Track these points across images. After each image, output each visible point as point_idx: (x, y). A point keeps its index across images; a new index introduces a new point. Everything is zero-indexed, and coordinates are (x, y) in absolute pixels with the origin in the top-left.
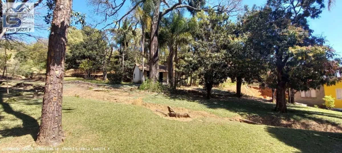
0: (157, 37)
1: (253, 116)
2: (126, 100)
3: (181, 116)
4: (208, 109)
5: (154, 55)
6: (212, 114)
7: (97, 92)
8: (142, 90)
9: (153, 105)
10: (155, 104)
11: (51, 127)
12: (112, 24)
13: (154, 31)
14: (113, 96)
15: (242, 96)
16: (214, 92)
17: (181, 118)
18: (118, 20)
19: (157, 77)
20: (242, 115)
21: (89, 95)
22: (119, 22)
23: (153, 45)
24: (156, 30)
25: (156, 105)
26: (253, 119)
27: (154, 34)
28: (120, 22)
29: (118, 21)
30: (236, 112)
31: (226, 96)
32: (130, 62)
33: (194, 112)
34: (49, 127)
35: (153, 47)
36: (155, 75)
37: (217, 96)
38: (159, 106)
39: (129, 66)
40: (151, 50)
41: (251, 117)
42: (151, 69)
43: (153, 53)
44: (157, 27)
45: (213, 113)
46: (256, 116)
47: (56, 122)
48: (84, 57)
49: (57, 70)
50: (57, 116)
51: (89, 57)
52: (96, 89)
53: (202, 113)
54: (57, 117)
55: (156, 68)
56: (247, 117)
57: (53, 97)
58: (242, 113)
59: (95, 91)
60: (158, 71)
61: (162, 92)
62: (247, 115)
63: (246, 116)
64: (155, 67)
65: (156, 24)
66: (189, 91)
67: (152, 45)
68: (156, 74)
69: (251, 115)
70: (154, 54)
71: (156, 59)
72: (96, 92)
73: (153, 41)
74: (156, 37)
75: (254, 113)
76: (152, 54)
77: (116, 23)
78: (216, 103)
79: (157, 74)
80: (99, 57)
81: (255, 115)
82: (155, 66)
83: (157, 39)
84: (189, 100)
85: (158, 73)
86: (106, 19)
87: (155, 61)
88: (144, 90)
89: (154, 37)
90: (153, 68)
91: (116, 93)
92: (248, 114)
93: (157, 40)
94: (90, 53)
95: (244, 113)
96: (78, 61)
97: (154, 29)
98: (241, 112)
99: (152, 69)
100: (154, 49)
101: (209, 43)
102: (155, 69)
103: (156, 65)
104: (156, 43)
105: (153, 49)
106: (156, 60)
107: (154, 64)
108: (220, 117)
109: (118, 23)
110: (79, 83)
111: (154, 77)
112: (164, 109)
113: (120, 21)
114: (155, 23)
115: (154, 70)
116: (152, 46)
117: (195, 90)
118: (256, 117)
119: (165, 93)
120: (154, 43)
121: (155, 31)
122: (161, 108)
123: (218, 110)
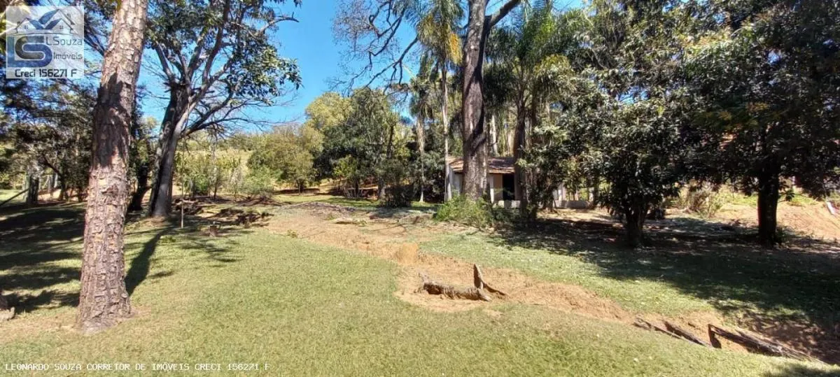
0: (478, 84)
1: (783, 318)
2: (386, 245)
3: (459, 295)
4: (594, 279)
5: (474, 131)
6: (601, 297)
7: (342, 226)
8: (441, 221)
9: (440, 260)
10: (445, 258)
11: (91, 294)
12: (385, 72)
13: (471, 68)
14: (366, 235)
15: (780, 243)
16: (670, 227)
17: (456, 300)
18: (397, 61)
19: (482, 186)
20: (726, 310)
21: (322, 232)
22: (398, 64)
23: (470, 106)
24: (476, 65)
25: (448, 260)
26: (776, 326)
27: (470, 77)
28: (403, 65)
29: (396, 63)
30: (704, 295)
31: (710, 241)
32: (438, 155)
33: (541, 285)
34: (88, 294)
35: (471, 111)
36: (477, 182)
37: (674, 239)
38: (455, 262)
39: (436, 165)
40: (466, 120)
41: (768, 321)
42: (466, 167)
43: (469, 126)
44: (477, 57)
45: (607, 294)
46: (793, 317)
47: (102, 285)
48: (343, 153)
49: (103, 177)
50: (104, 272)
51: (353, 152)
52: (340, 219)
53: (564, 291)
54: (105, 274)
55: (479, 163)
56: (750, 319)
57: (94, 234)
58: (733, 301)
59: (338, 223)
60: (485, 170)
61: (491, 226)
62: (755, 310)
63: (745, 316)
64: (476, 161)
65: (475, 50)
66: (580, 224)
67: (468, 105)
68: (480, 178)
69: (769, 313)
70: (472, 127)
71: (479, 140)
72: (339, 225)
73: (470, 95)
74: (476, 83)
75: (788, 305)
76: (469, 129)
77: (394, 67)
78: (648, 262)
79: (482, 179)
80: (370, 150)
81: (789, 312)
82: (476, 158)
83: (479, 87)
84: (557, 249)
85: (485, 175)
86: (371, 63)
87: (474, 147)
88: (446, 221)
89: (472, 85)
90: (472, 166)
91: (375, 229)
92: (759, 307)
93: (479, 90)
94: (354, 143)
95: (739, 303)
96: (332, 162)
97: (470, 64)
98: (729, 300)
99: (470, 166)
100: (472, 115)
101: (611, 71)
102: (476, 165)
103: (479, 155)
104: (476, 99)
105: (470, 115)
106: (477, 144)
107: (472, 155)
108: (627, 310)
109: (398, 66)
110: (318, 206)
111: (474, 189)
112: (462, 271)
113: (400, 61)
114: (472, 47)
115: (474, 170)
116: (468, 108)
117: (604, 219)
118: (791, 322)
119: (497, 228)
120: (471, 100)
121: (473, 70)
122: (457, 269)
123: (637, 284)
